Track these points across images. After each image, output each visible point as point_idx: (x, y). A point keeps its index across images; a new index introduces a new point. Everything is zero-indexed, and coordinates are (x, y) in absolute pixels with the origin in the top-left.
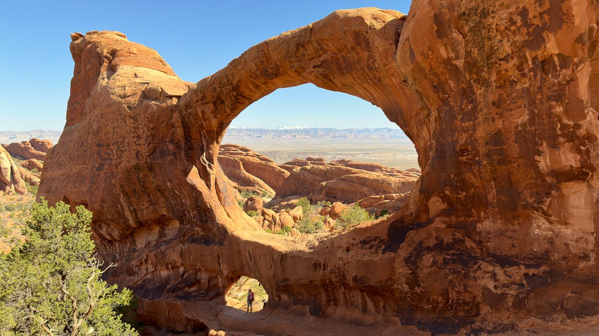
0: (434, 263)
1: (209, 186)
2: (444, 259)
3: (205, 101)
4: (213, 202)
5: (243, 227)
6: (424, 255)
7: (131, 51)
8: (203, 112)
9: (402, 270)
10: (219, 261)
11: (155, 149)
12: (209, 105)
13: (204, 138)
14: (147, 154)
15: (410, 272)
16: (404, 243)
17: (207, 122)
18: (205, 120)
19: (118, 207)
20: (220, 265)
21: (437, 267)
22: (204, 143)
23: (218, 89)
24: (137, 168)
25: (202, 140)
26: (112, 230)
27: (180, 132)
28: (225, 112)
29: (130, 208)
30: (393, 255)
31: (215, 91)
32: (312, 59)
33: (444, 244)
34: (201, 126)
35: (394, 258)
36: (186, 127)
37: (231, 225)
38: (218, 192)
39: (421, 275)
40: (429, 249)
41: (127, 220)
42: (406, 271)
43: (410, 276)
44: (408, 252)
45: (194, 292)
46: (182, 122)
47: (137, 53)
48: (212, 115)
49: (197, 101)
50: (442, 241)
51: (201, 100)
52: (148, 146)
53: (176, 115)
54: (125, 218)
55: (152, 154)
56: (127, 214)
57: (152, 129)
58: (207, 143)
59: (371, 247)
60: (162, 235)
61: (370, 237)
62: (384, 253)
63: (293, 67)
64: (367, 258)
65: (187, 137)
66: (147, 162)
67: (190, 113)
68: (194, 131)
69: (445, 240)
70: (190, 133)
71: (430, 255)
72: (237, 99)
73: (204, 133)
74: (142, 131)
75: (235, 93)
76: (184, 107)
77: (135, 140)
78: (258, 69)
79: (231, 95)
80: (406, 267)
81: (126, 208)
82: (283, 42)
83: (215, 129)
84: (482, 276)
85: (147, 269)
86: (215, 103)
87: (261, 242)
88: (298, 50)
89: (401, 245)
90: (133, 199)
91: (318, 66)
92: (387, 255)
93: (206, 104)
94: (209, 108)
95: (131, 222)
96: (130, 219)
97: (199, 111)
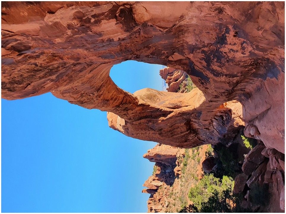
0: (220, 67)
1: (171, 112)
4: (179, 112)
6: (213, 69)
8: (132, 114)
9: (223, 79)
11: (152, 128)
14: (154, 131)
16: (203, 73)
18: (137, 112)
19: (179, 138)
21: (223, 66)
22: (149, 111)
24: (160, 134)
25: (147, 112)
26: (191, 136)
27: (143, 120)
28: (132, 106)
31: (121, 112)
33: (205, 58)
34: (140, 113)
35: (214, 80)
36: (140, 118)
37: (191, 108)
38: (174, 108)
39: (228, 73)
41: (186, 134)
42: (223, 77)
43: (227, 77)
46: (138, 120)
48: (134, 110)
49: (127, 116)
50: (203, 58)
51: (126, 115)
53: (134, 123)
54: (184, 135)
56: (182, 134)
62: (210, 81)
65: (146, 117)
66: (157, 131)
68: (142, 115)
69: (203, 57)
70: (143, 117)
71: (213, 66)
72: (124, 104)
76: (131, 120)
81: (180, 135)
83: (141, 107)
84: (232, 55)
86: (127, 110)
90: (176, 133)
93: (128, 113)
94: (130, 112)
95: (187, 133)
96: (185, 133)
97: (132, 115)
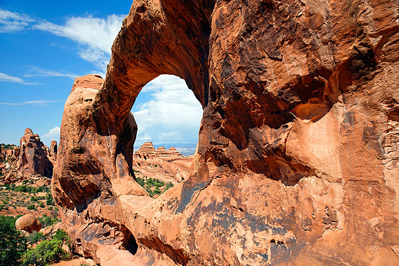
0: (206, 224)
2: (213, 220)
4: (112, 174)
5: (129, 193)
6: (200, 216)
8: (104, 109)
10: (116, 217)
11: (82, 138)
13: (109, 128)
15: (189, 233)
16: (189, 204)
17: (108, 116)
20: (116, 220)
21: (208, 229)
30: (180, 214)
33: (216, 204)
34: (105, 119)
35: (181, 218)
36: (96, 121)
37: (119, 191)
39: (196, 237)
40: (205, 210)
42: (187, 231)
43: (189, 237)
44: (191, 213)
48: (109, 111)
49: (99, 101)
52: (78, 136)
53: (89, 112)
55: (80, 141)
57: (79, 124)
59: (171, 208)
61: (173, 198)
62: (176, 213)
64: (167, 218)
66: (78, 146)
67: (97, 111)
68: (102, 123)
69: (217, 200)
71: (204, 216)
73: (108, 125)
74: (75, 126)
78: (116, 67)
79: (114, 93)
80: (187, 228)
84: (235, 241)
85: (89, 221)
86: (108, 101)
88: (125, 42)
89: (187, 206)
92: (177, 216)
93: (104, 102)
94: (106, 105)
95: (79, 188)
96: (77, 186)
97: (101, 108)
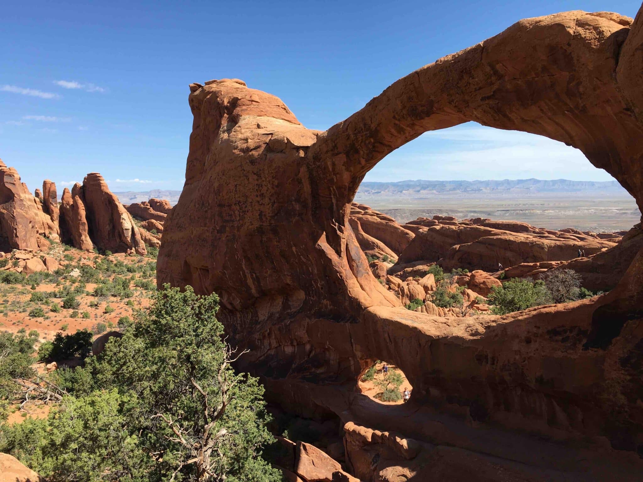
1: (339, 253)
3: (336, 151)
4: (344, 271)
5: (380, 302)
7: (253, 98)
8: (334, 164)
9: (616, 375)
10: (351, 341)
12: (340, 155)
13: (335, 195)
14: (270, 215)
15: (628, 378)
16: (618, 338)
17: (338, 176)
18: (335, 174)
19: (240, 274)
20: (352, 346)
22: (334, 201)
23: (352, 136)
24: (261, 231)
25: (331, 198)
26: (234, 299)
27: (307, 188)
28: (360, 163)
29: (252, 275)
30: (601, 352)
31: (348, 138)
32: (480, 88)
37: (366, 300)
38: (350, 260)
41: (249, 288)
44: (625, 351)
45: (322, 373)
46: (309, 177)
47: (259, 101)
48: (344, 167)
49: (327, 152)
51: (332, 150)
52: (273, 206)
53: (303, 169)
54: (247, 286)
55: (276, 215)
56: (250, 281)
57: (277, 186)
58: (337, 201)
59: (564, 340)
60: (286, 306)
61: (563, 326)
62: (586, 348)
63: (453, 101)
64: (559, 354)
65: (315, 195)
67: (319, 167)
70: (318, 189)
72: (374, 147)
73: (334, 189)
74: (265, 188)
75: (372, 140)
76: (312, 160)
77: (259, 199)
78: (404, 107)
79: (367, 142)
80: (623, 372)
81: (248, 276)
82: (442, 70)
83: (347, 184)
85: (270, 344)
86: (347, 154)
87: (404, 322)
88: (461, 78)
89: (614, 341)
90: (256, 266)
91: (489, 98)
92: (591, 352)
93: (337, 154)
94: (341, 159)
95: (253, 291)
96: (252, 286)
97: (329, 163)
